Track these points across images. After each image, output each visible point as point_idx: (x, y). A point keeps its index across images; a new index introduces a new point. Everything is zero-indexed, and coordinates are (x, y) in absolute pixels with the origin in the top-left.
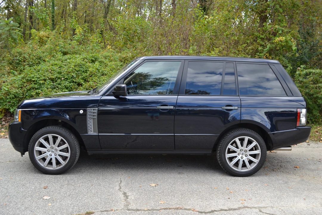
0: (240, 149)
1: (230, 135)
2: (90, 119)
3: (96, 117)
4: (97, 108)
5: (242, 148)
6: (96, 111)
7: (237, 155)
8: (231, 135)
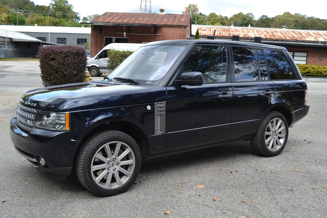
2: (158, 116)
3: (164, 113)
4: (165, 102)
6: (164, 106)
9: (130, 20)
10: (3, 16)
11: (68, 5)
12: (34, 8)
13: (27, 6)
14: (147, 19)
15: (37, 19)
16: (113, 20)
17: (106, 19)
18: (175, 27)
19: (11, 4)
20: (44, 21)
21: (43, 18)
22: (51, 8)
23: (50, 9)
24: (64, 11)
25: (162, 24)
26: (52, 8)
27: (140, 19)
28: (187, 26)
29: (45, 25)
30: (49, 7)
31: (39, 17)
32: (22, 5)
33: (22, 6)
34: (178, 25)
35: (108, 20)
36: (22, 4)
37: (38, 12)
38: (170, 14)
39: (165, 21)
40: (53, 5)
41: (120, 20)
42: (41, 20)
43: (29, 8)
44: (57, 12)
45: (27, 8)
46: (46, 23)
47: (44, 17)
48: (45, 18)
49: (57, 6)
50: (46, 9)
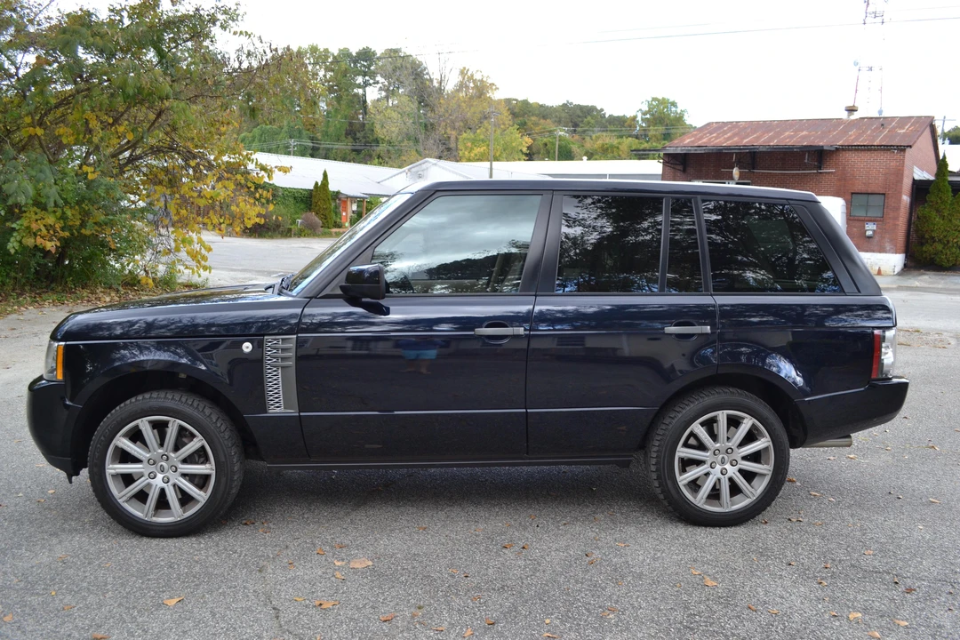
0: (713, 449)
1: (674, 422)
2: (275, 369)
3: (291, 363)
4: (295, 336)
5: (718, 445)
6: (292, 345)
7: (710, 469)
8: (676, 419)
9: (758, 138)
10: (524, 143)
11: (679, 111)
12: (604, 121)
13: (589, 118)
14: (805, 133)
15: (603, 145)
16: (716, 139)
17: (701, 138)
18: (875, 150)
19: (556, 117)
20: (618, 148)
21: (615, 142)
22: (639, 118)
23: (638, 121)
24: (667, 125)
25: (840, 143)
26: (642, 119)
27: (787, 133)
28: (908, 146)
29: (620, 158)
30: (634, 118)
31: (608, 141)
32: (579, 117)
33: (580, 119)
34: (883, 144)
35: (704, 140)
36: (581, 114)
37: (611, 131)
38: (872, 118)
39: (851, 136)
40: (644, 114)
41: (735, 139)
42: (612, 147)
43: (592, 121)
44: (651, 128)
45: (589, 123)
46: (621, 153)
47: (619, 140)
48: (619, 143)
49: (653, 115)
50: (628, 122)
